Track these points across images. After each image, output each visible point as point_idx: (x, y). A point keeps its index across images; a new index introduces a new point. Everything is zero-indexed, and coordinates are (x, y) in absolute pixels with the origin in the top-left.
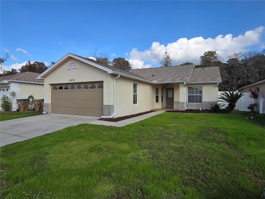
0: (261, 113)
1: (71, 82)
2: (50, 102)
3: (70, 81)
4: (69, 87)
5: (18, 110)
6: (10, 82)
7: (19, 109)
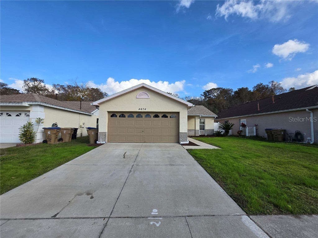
0: (247, 135)
1: (140, 111)
2: (107, 131)
3: (139, 109)
4: (135, 115)
5: (45, 142)
6: (31, 105)
7: (48, 140)
